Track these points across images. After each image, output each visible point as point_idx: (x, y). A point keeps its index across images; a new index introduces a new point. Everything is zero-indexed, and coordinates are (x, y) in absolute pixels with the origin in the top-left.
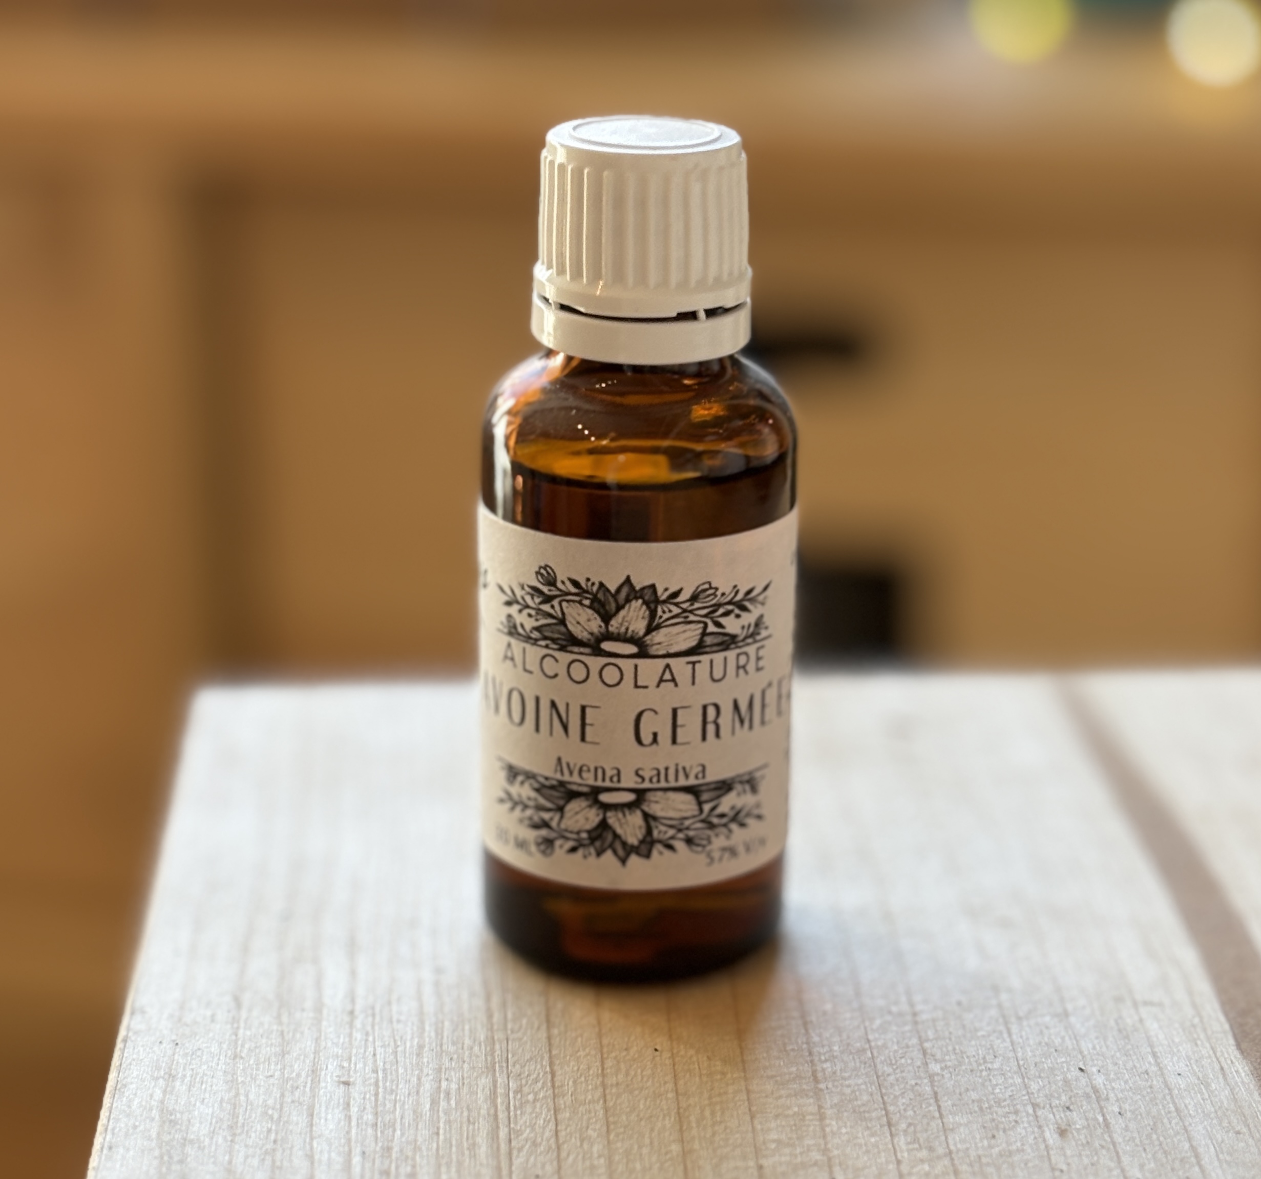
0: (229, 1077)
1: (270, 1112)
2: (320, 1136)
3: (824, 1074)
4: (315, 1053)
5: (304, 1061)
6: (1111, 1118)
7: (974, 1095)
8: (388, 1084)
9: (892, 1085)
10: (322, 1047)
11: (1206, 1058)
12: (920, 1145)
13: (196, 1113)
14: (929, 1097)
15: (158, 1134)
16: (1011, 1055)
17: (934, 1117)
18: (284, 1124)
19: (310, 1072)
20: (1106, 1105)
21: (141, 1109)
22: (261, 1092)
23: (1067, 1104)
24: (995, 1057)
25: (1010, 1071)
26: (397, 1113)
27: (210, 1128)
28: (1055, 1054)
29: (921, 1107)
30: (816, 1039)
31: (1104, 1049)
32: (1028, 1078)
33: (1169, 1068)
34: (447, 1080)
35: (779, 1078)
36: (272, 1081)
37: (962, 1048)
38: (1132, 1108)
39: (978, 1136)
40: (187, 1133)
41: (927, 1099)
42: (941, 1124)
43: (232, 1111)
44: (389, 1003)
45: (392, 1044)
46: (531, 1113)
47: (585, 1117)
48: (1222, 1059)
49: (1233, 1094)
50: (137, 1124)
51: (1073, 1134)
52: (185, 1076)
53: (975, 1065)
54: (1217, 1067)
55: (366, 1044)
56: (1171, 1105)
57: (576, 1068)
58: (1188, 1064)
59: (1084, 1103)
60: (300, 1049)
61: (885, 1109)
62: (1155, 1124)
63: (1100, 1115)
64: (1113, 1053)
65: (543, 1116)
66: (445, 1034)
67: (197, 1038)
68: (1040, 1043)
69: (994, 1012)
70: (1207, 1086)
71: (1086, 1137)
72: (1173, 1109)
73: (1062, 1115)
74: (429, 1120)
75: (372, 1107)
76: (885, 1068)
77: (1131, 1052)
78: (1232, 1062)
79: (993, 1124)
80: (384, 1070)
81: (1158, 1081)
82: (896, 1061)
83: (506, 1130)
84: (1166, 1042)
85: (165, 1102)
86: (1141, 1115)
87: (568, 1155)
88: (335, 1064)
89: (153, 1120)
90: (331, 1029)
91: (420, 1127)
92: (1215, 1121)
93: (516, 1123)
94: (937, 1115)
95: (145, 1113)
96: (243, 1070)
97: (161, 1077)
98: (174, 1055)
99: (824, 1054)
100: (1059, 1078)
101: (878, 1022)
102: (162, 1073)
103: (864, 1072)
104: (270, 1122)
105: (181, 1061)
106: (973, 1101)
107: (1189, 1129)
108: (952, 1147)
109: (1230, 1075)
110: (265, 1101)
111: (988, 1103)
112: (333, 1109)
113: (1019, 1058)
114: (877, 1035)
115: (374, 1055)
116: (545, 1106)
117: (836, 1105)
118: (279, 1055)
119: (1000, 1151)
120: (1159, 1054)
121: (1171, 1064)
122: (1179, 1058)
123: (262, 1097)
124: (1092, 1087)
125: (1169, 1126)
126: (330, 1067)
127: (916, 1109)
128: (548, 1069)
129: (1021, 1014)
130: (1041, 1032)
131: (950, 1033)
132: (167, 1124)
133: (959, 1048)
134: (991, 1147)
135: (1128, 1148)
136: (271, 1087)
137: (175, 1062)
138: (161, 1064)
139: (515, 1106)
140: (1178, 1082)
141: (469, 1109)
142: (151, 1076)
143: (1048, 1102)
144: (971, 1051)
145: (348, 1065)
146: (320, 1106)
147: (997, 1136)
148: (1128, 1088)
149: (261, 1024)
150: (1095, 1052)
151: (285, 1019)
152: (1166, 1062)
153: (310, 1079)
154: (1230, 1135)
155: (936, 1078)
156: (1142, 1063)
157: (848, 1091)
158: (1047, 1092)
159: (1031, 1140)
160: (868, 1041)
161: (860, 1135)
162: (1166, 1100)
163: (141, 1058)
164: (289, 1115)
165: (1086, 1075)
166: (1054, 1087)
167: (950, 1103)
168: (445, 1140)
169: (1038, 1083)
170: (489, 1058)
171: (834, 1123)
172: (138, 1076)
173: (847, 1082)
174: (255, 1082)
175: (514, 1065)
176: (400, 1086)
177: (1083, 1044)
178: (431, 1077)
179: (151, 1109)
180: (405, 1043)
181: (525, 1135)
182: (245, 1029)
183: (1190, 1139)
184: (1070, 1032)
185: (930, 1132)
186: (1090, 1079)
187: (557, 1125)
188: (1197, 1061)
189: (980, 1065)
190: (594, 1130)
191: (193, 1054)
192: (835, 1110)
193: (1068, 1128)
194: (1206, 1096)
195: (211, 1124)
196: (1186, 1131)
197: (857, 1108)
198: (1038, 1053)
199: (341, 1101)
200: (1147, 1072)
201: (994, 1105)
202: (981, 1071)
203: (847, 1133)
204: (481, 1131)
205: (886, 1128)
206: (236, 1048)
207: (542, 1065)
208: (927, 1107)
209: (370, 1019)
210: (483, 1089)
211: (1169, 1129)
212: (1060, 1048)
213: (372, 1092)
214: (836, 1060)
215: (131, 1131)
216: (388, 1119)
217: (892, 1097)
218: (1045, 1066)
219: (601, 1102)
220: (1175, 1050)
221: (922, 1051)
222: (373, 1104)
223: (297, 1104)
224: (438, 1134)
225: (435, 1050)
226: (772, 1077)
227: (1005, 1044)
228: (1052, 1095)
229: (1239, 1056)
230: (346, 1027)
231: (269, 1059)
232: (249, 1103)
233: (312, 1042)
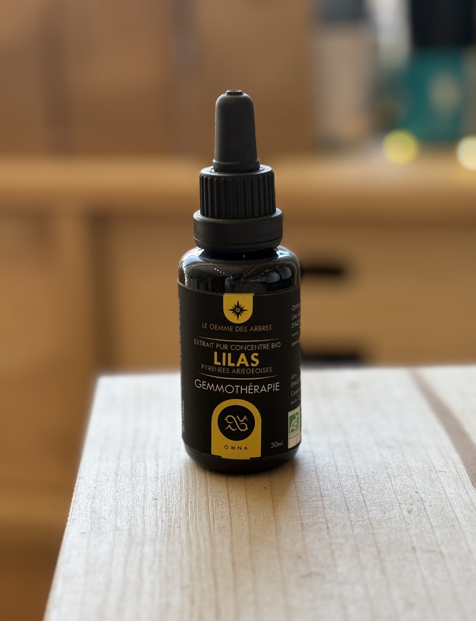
0: (114, 498)
1: (129, 508)
2: (146, 515)
3: (325, 494)
4: (144, 490)
5: (141, 492)
6: (427, 507)
7: (378, 501)
8: (170, 499)
9: (349, 498)
10: (147, 488)
11: (461, 488)
12: (359, 517)
13: (103, 509)
14: (362, 501)
15: (90, 515)
16: (391, 488)
17: (364, 508)
18: (134, 511)
19: (143, 496)
20: (425, 503)
21: (84, 508)
22: (126, 502)
23: (411, 503)
24: (386, 489)
25: (391, 493)
26: (174, 508)
27: (108, 513)
28: (407, 487)
29: (359, 504)
30: (321, 484)
31: (425, 486)
32: (398, 495)
33: (448, 491)
34: (191, 498)
35: (309, 496)
36: (129, 499)
37: (374, 486)
38: (434, 504)
39: (379, 513)
40: (100, 515)
41: (361, 502)
42: (366, 510)
43: (116, 508)
44: (170, 474)
45: (171, 487)
46: (221, 508)
47: (240, 509)
48: (467, 489)
49: (470, 499)
50: (82, 512)
51: (413, 512)
52: (98, 498)
53: (378, 492)
54: (465, 491)
55: (162, 487)
56: (448, 503)
57: (236, 494)
58: (454, 490)
59: (417, 503)
60: (139, 489)
61: (346, 505)
62: (442, 509)
63: (423, 506)
64: (428, 487)
65: (225, 509)
66: (190, 484)
67: (103, 486)
68: (402, 484)
69: (385, 475)
70: (461, 497)
71: (418, 513)
72: (449, 504)
73: (409, 507)
74: (185, 510)
75: (165, 506)
76: (347, 493)
77: (434, 487)
78: (470, 489)
79: (385, 510)
80: (169, 495)
81: (444, 496)
82: (351, 490)
83: (212, 513)
84: (446, 483)
85: (92, 506)
86: (437, 506)
87: (234, 520)
88: (152, 493)
89: (88, 511)
90: (150, 483)
91: (182, 512)
92: (464, 508)
93: (215, 511)
94: (365, 507)
95: (85, 509)
96: (119, 495)
97: (90, 498)
98: (95, 491)
99: (325, 489)
100: (408, 495)
101: (344, 478)
102: (91, 496)
103: (339, 494)
104: (129, 511)
105: (97, 493)
106: (378, 502)
107: (454, 510)
108: (370, 516)
109: (470, 493)
110: (127, 505)
111: (383, 503)
112: (151, 507)
113: (394, 489)
114: (343, 483)
115: (165, 490)
116: (226, 506)
117: (329, 504)
118: (132, 491)
119: (387, 518)
120: (444, 487)
121: (448, 490)
122: (451, 488)
123: (126, 504)
124: (420, 498)
125: (447, 509)
126: (150, 494)
127: (357, 505)
128: (227, 494)
129: (395, 475)
130: (402, 480)
131: (370, 481)
132: (93, 512)
133: (373, 486)
134: (384, 516)
135: (433, 516)
136: (129, 501)
137: (95, 493)
138: (90, 494)
139: (215, 506)
140: (451, 496)
141: (199, 506)
142: (87, 498)
143: (404, 502)
144: (377, 487)
145: (156, 494)
146: (147, 506)
147: (386, 513)
148: (433, 498)
149: (125, 481)
150: (421, 487)
151: (133, 480)
152: (447, 490)
153: (143, 498)
154: (469, 512)
155: (365, 495)
156: (438, 490)
157: (333, 500)
158: (404, 499)
159: (398, 514)
160: (340, 484)
161: (338, 513)
162: (446, 501)
163: (83, 492)
164: (136, 509)
165: (418, 494)
166: (407, 498)
167: (369, 503)
168: (191, 516)
169: (401, 497)
170: (206, 491)
171: (328, 510)
172: (82, 498)
173: (333, 497)
174: (123, 499)
175: (215, 493)
176: (175, 500)
177: (417, 484)
178: (186, 497)
179: (87, 508)
180: (176, 486)
181: (219, 514)
182: (119, 483)
183: (455, 514)
184: (413, 481)
185: (362, 512)
186: (419, 495)
187: (230, 511)
188: (458, 489)
189: (380, 491)
190: (243, 513)
191: (101, 490)
192: (329, 506)
193: (411, 510)
194: (461, 500)
195: (108, 512)
196: (453, 511)
197: (336, 505)
198: (401, 487)
199: (154, 504)
200: (440, 493)
201: (385, 503)
202: (381, 493)
203: (333, 513)
204: (203, 513)
205: (347, 511)
206: (117, 489)
207: (224, 493)
208: (361, 505)
209: (163, 479)
210: (204, 501)
211: (447, 510)
212: (409, 486)
213: (165, 502)
214: (329, 490)
215: (80, 514)
216: (171, 510)
217: (349, 501)
218: (404, 491)
219: (246, 504)
220: (450, 486)
221: (360, 488)
222: (165, 505)
223: (138, 506)
224: (188, 514)
225: (187, 489)
226: (306, 496)
227: (389, 485)
228: (406, 500)
229: (473, 487)
230: (155, 482)
231: (128, 492)
232: (122, 505)
233: (143, 487)
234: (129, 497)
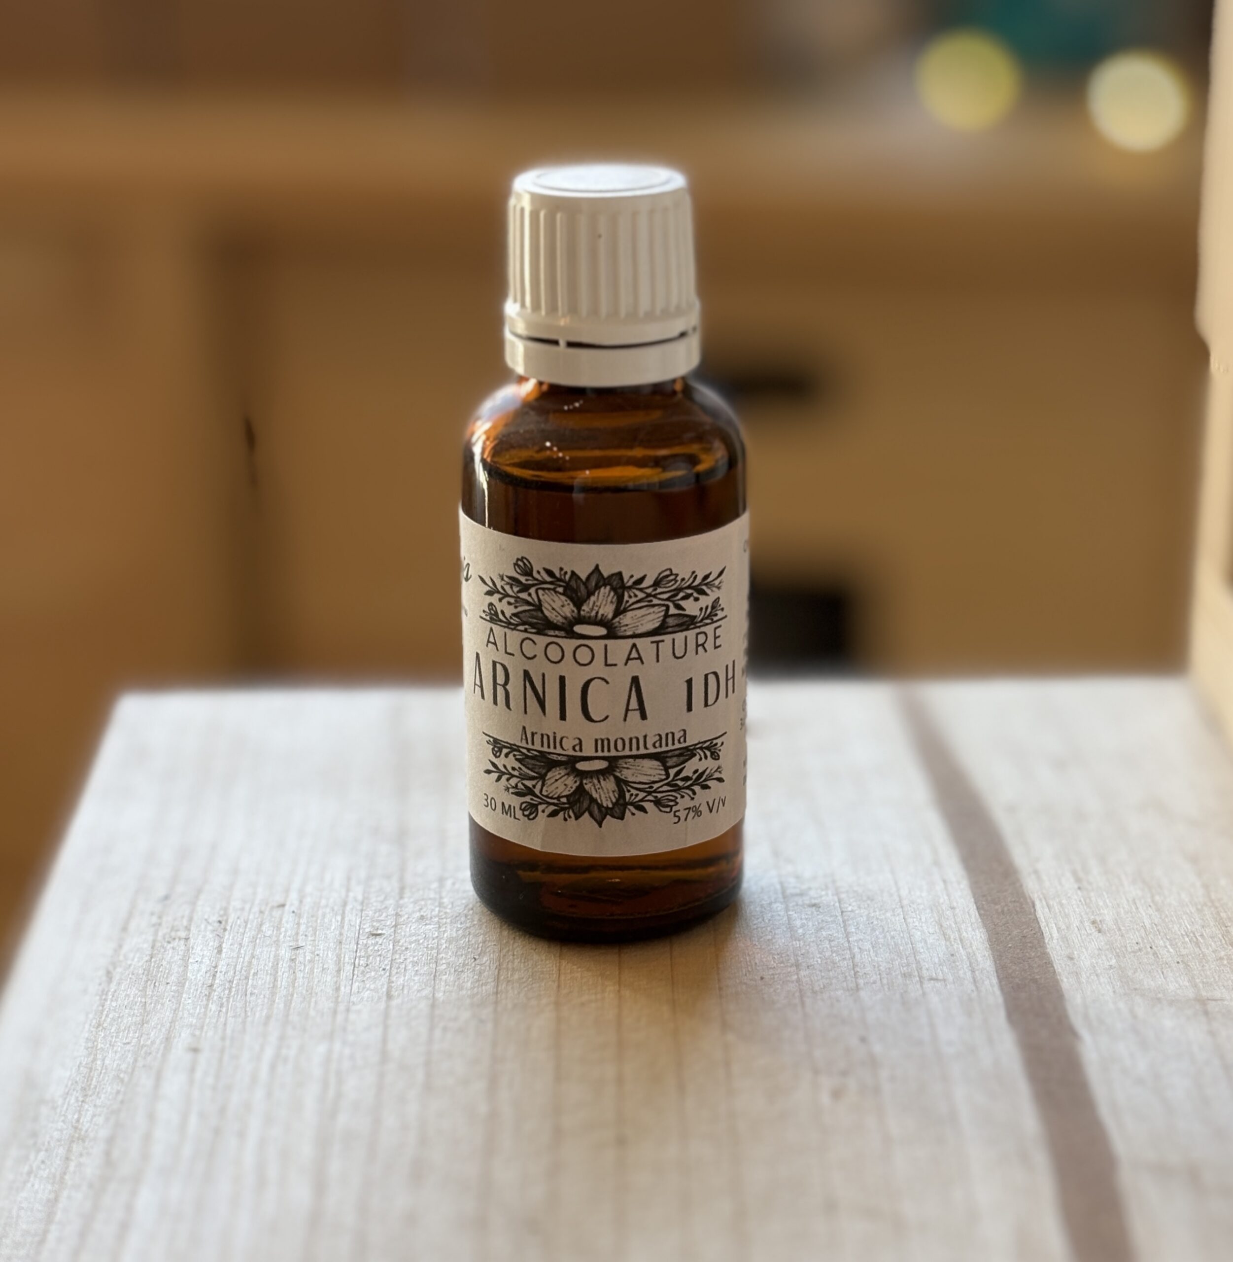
0: (90, 1045)
1: (122, 1075)
2: (163, 1097)
4: (171, 1023)
5: (160, 1029)
8: (233, 1051)
10: (178, 1018)
13: (55, 1075)
18: (132, 1087)
19: (164, 1040)
20: (880, 1070)
22: (117, 1057)
23: (844, 1070)
24: (787, 1027)
25: (798, 1041)
26: (237, 1076)
28: (842, 1024)
31: (886, 1020)
32: (813, 1047)
33: (943, 1037)
36: (128, 1047)
38: (902, 1074)
40: (43, 1095)
43: (87, 1075)
44: (247, 978)
45: (243, 1015)
48: (992, 1032)
54: (986, 1037)
55: (219, 1015)
58: (961, 1032)
59: (860, 1069)
60: (159, 1019)
63: (873, 1080)
64: (893, 1023)
66: (293, 1004)
68: (829, 1015)
69: (792, 987)
70: (973, 1053)
73: (838, 1081)
75: (215, 1072)
77: (910, 1023)
78: (1000, 1032)
80: (232, 1038)
81: (931, 1050)
83: (335, 1090)
84: (944, 1014)
88: (188, 1031)
90: (190, 1001)
93: (343, 1086)
94: (725, 1080)
96: (104, 1037)
100: (840, 1046)
104: (120, 1084)
106: (760, 1068)
109: (997, 1044)
110: (118, 1065)
112: (180, 1074)
113: (808, 1029)
115: (225, 1024)
116: (372, 1071)
118: (139, 1024)
120: (935, 1025)
121: (945, 1033)
122: (954, 1028)
123: (116, 1062)
124: (870, 1054)
126: (183, 1035)
129: (817, 988)
130: (832, 1005)
131: (749, 1006)
133: (756, 1020)
136: (127, 1053)
140: (948, 1050)
143: (827, 1068)
144: (766, 1022)
145: (199, 1033)
146: (168, 1070)
149: (128, 996)
150: (878, 1023)
151: (149, 992)
152: (941, 1032)
153: (163, 1045)
155: (730, 1046)
156: (918, 1032)
164: (138, 1078)
165: (867, 1045)
166: (836, 1054)
167: (738, 1069)
169: (822, 1050)
174: (113, 1049)
175: (350, 1034)
177: (868, 1015)
178: (274, 1044)
180: (255, 1014)
182: (112, 1001)
184: (858, 1004)
186: (869, 1047)
187: (380, 1088)
188: (969, 1031)
189: (772, 1034)
190: (413, 1092)
193: (842, 1091)
195: (67, 1086)
198: (827, 1023)
199: (188, 1066)
200: (921, 1042)
206: (101, 1018)
209: (227, 992)
212: (846, 1019)
213: (218, 1058)
218: (830, 1035)
220: (951, 1021)
221: (722, 1023)
222: (217, 1069)
223: (147, 1068)
227: (798, 1016)
228: (832, 1062)
229: (1007, 1026)
230: (204, 999)
231: (129, 1027)
232: (104, 1067)
233: (171, 1013)
234: (128, 1043)
